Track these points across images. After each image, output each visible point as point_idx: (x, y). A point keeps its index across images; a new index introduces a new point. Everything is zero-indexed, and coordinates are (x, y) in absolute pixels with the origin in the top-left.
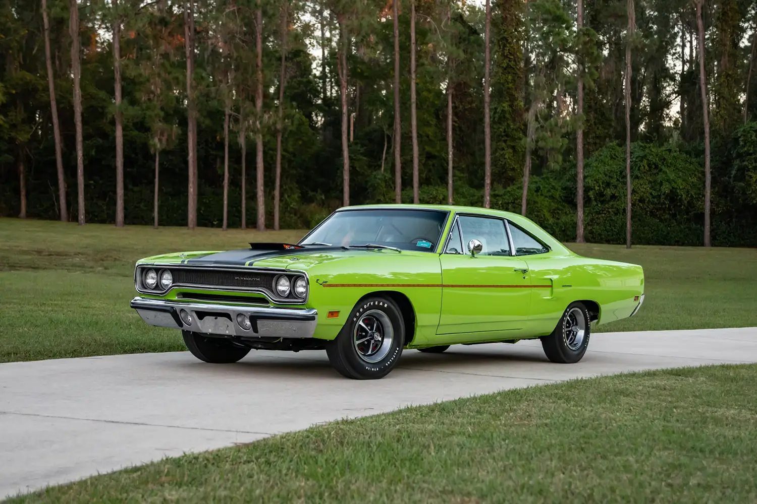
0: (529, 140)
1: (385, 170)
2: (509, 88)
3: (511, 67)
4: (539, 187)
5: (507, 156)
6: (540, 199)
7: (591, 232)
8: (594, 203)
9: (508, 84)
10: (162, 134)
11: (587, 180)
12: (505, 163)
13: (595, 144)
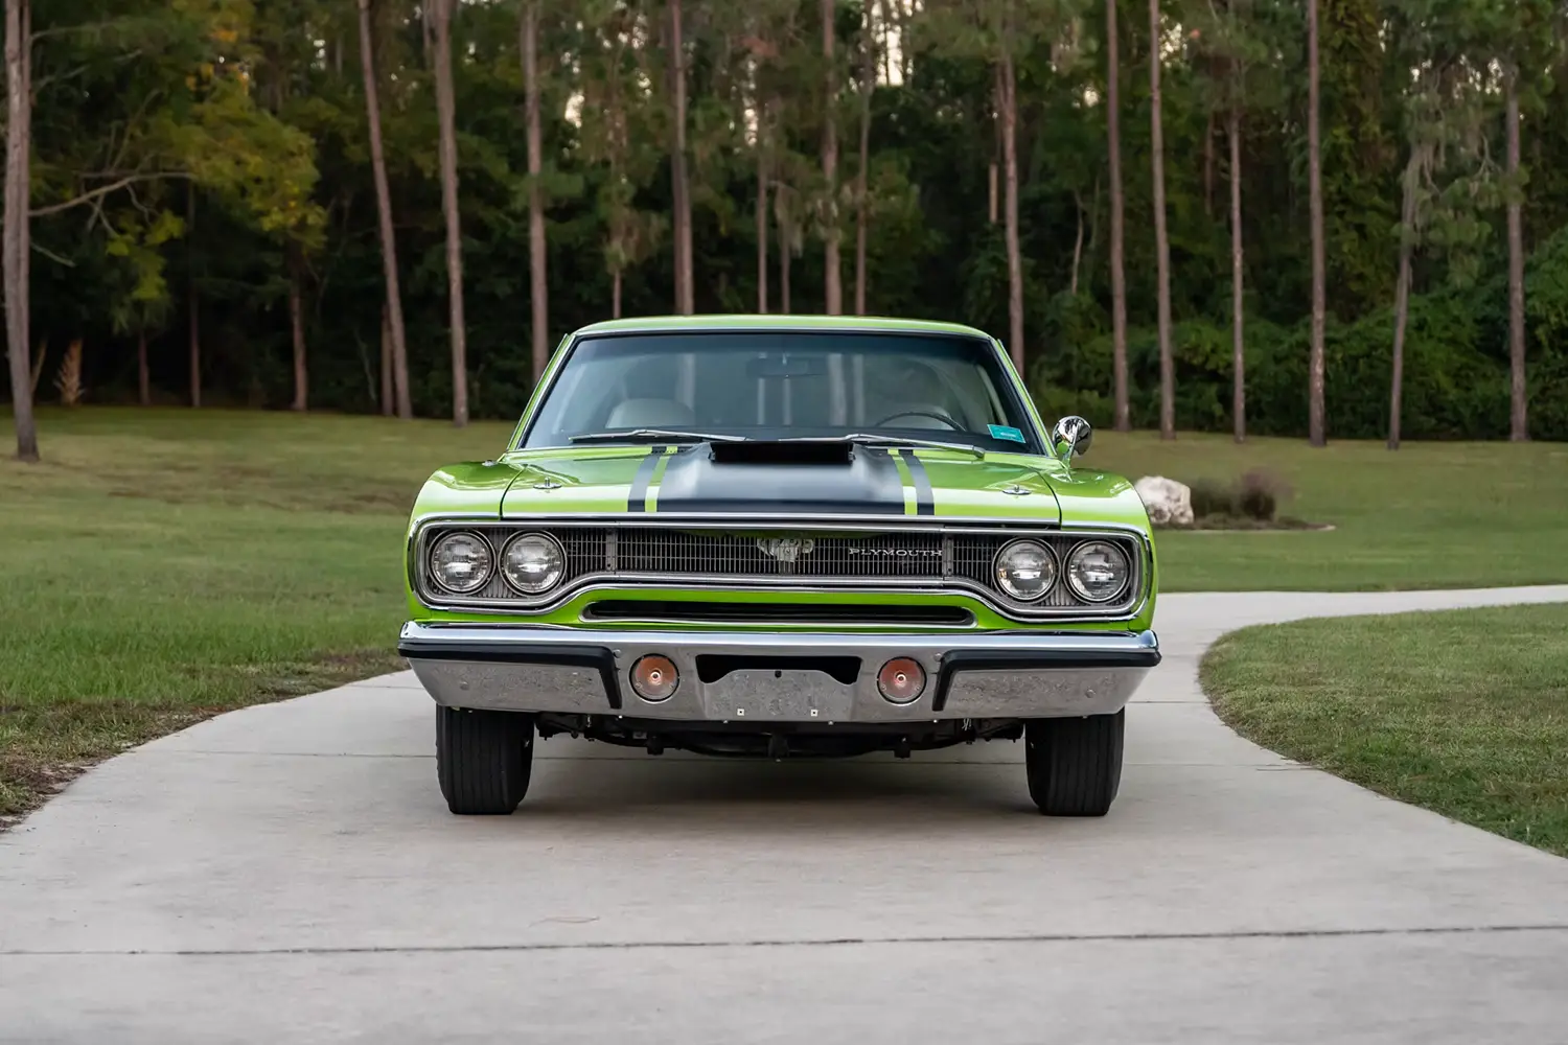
0: (1407, 226)
1: (1080, 289)
2: (1347, 95)
3: (1351, 46)
4: (1425, 320)
5: (1345, 248)
6: (1427, 347)
7: (1543, 418)
8: (1549, 353)
9: (1346, 85)
10: (629, 232)
11: (1530, 303)
12: (1343, 264)
13: (1546, 212)
